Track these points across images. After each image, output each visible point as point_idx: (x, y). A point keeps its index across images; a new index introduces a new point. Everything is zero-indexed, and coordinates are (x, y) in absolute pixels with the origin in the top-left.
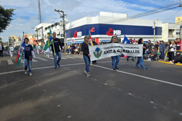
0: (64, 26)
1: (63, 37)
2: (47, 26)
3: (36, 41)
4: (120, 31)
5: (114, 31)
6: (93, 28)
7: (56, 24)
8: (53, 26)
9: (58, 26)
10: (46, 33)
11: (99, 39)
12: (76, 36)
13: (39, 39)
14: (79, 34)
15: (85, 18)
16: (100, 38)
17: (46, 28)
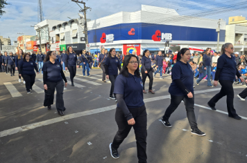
0: (86, 24)
1: (84, 42)
2: (56, 25)
3: (38, 46)
4: (171, 35)
5: (163, 34)
6: (132, 29)
7: (72, 22)
8: (65, 24)
9: (74, 25)
10: (53, 34)
11: (141, 46)
12: (104, 40)
13: (42, 43)
14: (110, 37)
15: (120, 14)
16: (142, 44)
17: (54, 28)
